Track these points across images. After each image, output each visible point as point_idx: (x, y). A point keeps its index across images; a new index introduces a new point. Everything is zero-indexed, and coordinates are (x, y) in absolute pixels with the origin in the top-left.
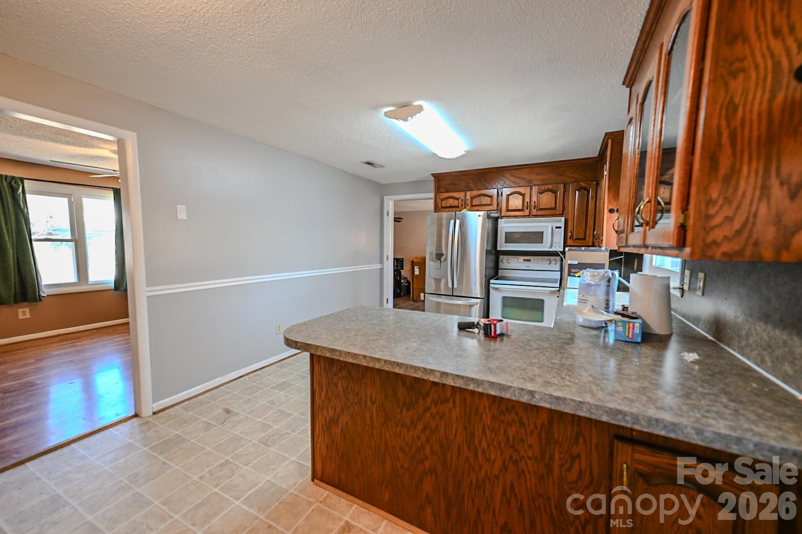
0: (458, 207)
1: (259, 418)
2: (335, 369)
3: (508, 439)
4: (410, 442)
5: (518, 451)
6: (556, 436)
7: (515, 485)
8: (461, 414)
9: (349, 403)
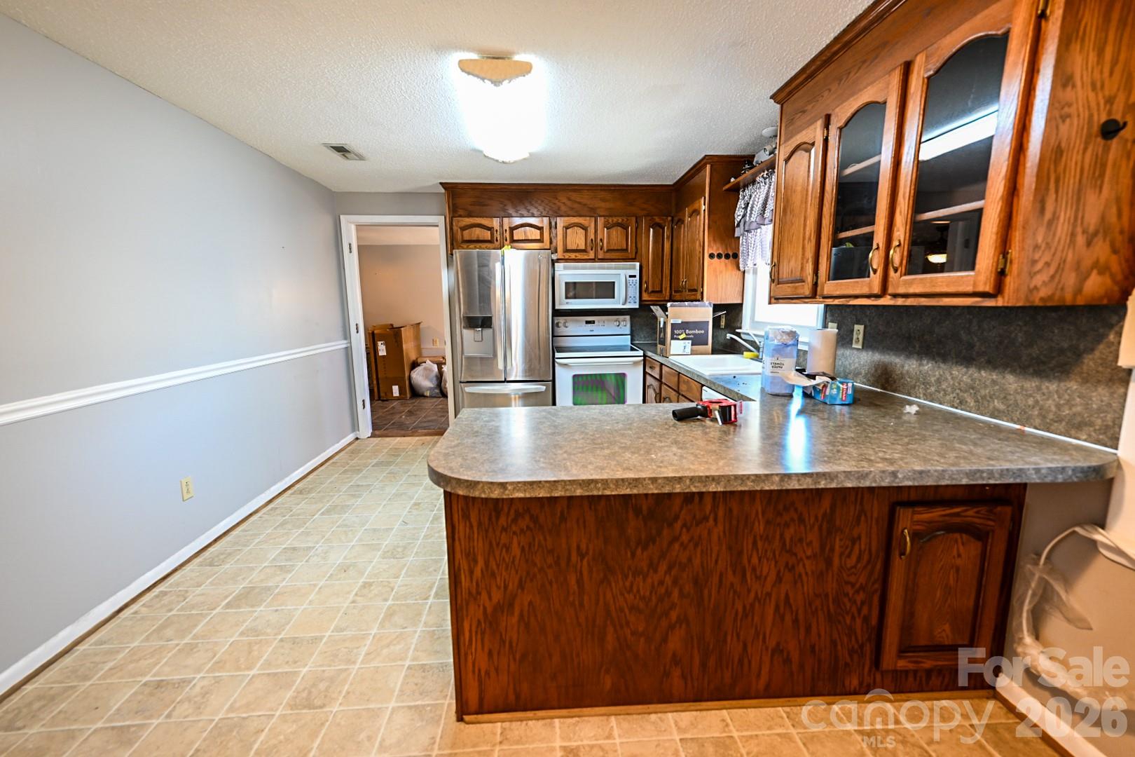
0: (490, 242)
1: (249, 668)
2: (503, 521)
3: (784, 544)
4: (648, 593)
5: (795, 555)
6: (838, 523)
7: (791, 595)
8: (724, 532)
9: (536, 569)
